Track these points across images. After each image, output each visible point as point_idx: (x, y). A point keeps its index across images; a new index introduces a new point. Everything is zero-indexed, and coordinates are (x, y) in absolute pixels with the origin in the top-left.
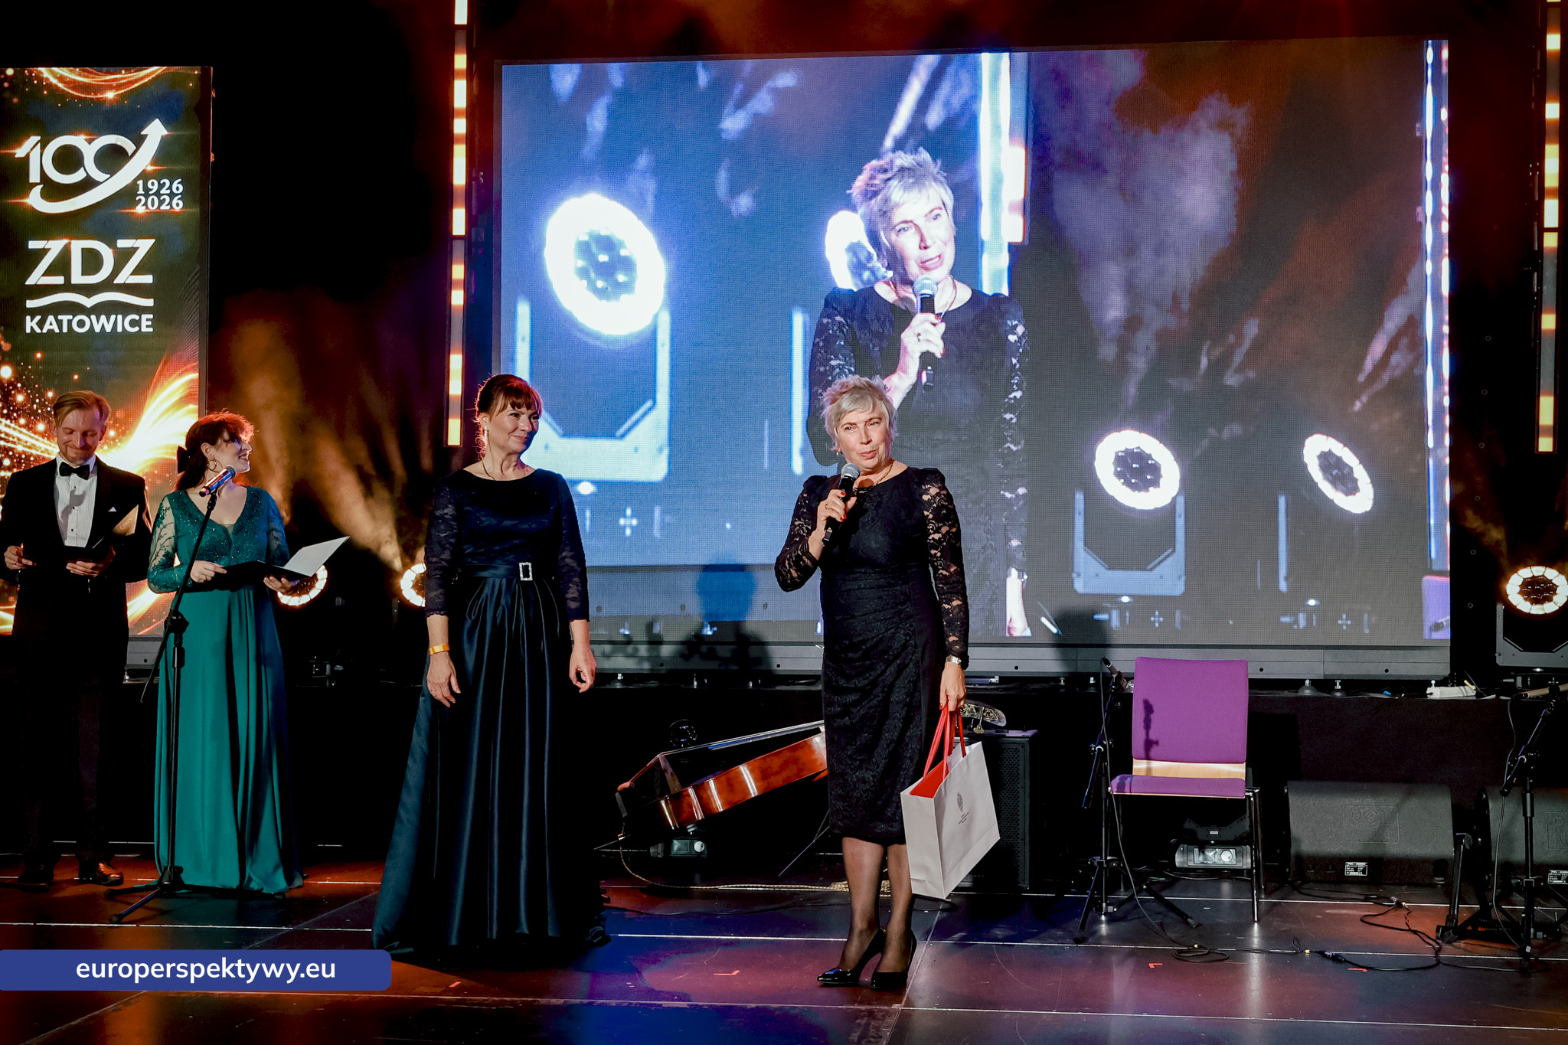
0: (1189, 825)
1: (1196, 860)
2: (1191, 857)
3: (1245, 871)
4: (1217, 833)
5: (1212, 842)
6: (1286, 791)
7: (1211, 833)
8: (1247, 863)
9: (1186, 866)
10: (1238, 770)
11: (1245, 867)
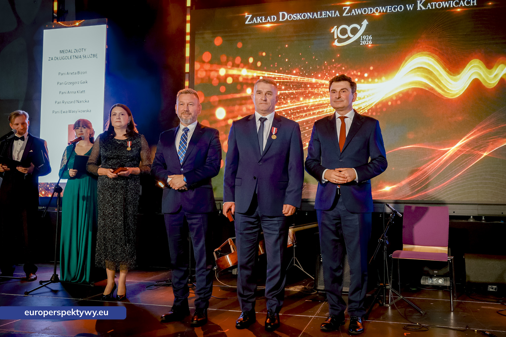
0: (426, 269)
1: (430, 282)
2: (427, 281)
3: (448, 287)
4: (437, 272)
5: (435, 275)
6: (464, 257)
7: (435, 272)
8: (448, 284)
9: (425, 284)
10: (445, 250)
11: (448, 285)
